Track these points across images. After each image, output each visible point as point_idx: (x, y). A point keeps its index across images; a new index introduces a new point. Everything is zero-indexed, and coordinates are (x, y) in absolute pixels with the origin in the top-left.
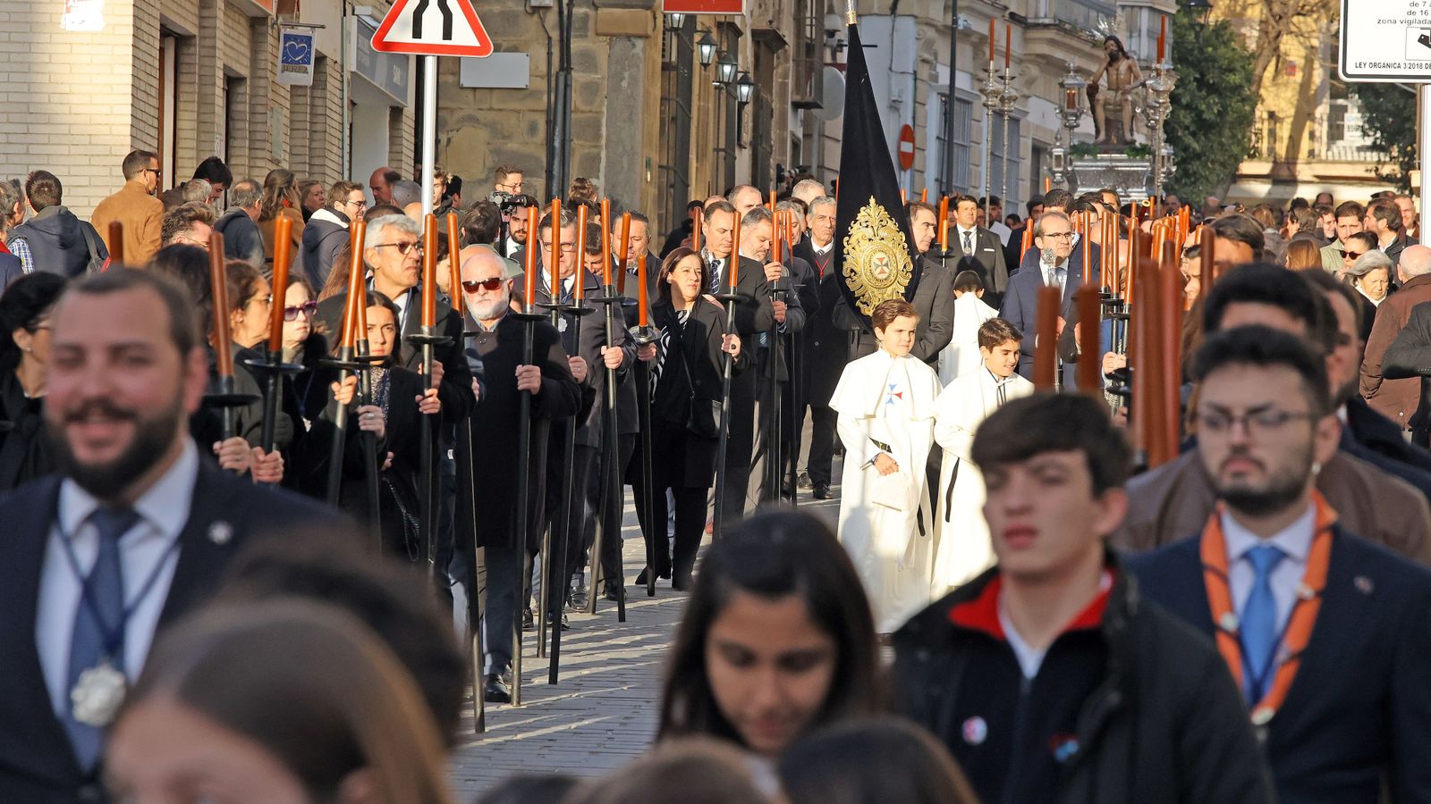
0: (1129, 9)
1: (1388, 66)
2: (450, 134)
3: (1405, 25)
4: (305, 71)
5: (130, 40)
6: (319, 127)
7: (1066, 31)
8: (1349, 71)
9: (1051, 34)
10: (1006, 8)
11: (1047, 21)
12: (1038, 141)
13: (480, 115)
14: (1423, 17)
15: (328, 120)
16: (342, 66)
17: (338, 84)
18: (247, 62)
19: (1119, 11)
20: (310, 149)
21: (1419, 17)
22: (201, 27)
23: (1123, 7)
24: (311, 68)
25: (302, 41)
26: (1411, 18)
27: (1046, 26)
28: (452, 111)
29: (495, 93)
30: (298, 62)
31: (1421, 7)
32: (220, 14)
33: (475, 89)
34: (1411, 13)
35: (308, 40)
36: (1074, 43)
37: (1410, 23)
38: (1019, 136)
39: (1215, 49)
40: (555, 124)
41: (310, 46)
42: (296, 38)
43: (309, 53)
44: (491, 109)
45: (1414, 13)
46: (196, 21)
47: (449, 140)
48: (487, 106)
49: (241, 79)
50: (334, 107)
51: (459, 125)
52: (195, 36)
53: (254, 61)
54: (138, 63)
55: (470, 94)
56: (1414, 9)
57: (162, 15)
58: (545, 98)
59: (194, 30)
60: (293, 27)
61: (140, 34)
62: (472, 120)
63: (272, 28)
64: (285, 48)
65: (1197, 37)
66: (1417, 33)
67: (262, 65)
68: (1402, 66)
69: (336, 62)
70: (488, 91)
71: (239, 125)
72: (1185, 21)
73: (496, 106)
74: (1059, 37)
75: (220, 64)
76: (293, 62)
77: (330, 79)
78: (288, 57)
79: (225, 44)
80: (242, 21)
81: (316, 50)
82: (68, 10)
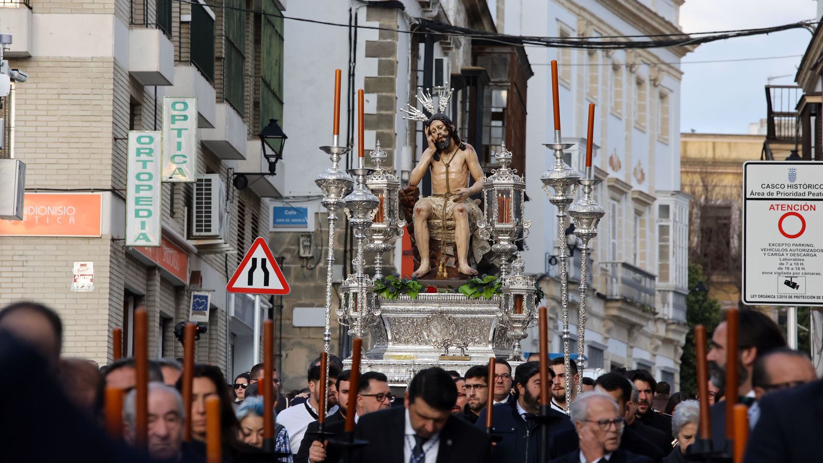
0: (662, 292)
1: (769, 297)
2: (288, 352)
3: (777, 275)
4: (205, 314)
5: (107, 296)
6: (214, 346)
7: (627, 303)
8: (747, 300)
9: (619, 304)
10: (594, 290)
11: (618, 297)
12: (615, 363)
13: (304, 341)
14: (787, 271)
15: (219, 342)
16: (226, 313)
17: (224, 323)
18: (173, 310)
19: (657, 293)
20: (209, 357)
21: (784, 271)
22: (148, 291)
23: (659, 291)
24: (207, 312)
25: (203, 299)
26: (780, 271)
27: (617, 300)
28: (288, 339)
29: (311, 330)
30: (201, 310)
31: (785, 266)
32: (158, 284)
33: (300, 328)
34: (780, 269)
35: (206, 298)
36: (632, 309)
37: (779, 274)
38: (603, 359)
39: (710, 314)
40: (343, 345)
41: (207, 301)
42: (199, 297)
43: (207, 304)
44: (309, 338)
45: (782, 269)
46: (145, 287)
47: (287, 355)
48: (307, 337)
49: (170, 320)
50: (222, 335)
51: (292, 347)
52: (144, 296)
53: (177, 309)
54: (112, 308)
55: (298, 330)
56: (781, 266)
57: (125, 283)
58: (338, 332)
59: (143, 292)
60: (198, 291)
61: (113, 293)
62: (299, 344)
63: (187, 292)
64: (194, 302)
65: (700, 306)
66: (783, 279)
67: (182, 311)
68: (776, 297)
69: (223, 311)
70: (307, 329)
71: (169, 343)
72: (693, 299)
73: (312, 336)
74: (624, 306)
75: (158, 310)
76: (198, 310)
77: (219, 320)
78: (196, 307)
79: (161, 299)
80: (171, 288)
81: (211, 304)
82: (75, 281)
